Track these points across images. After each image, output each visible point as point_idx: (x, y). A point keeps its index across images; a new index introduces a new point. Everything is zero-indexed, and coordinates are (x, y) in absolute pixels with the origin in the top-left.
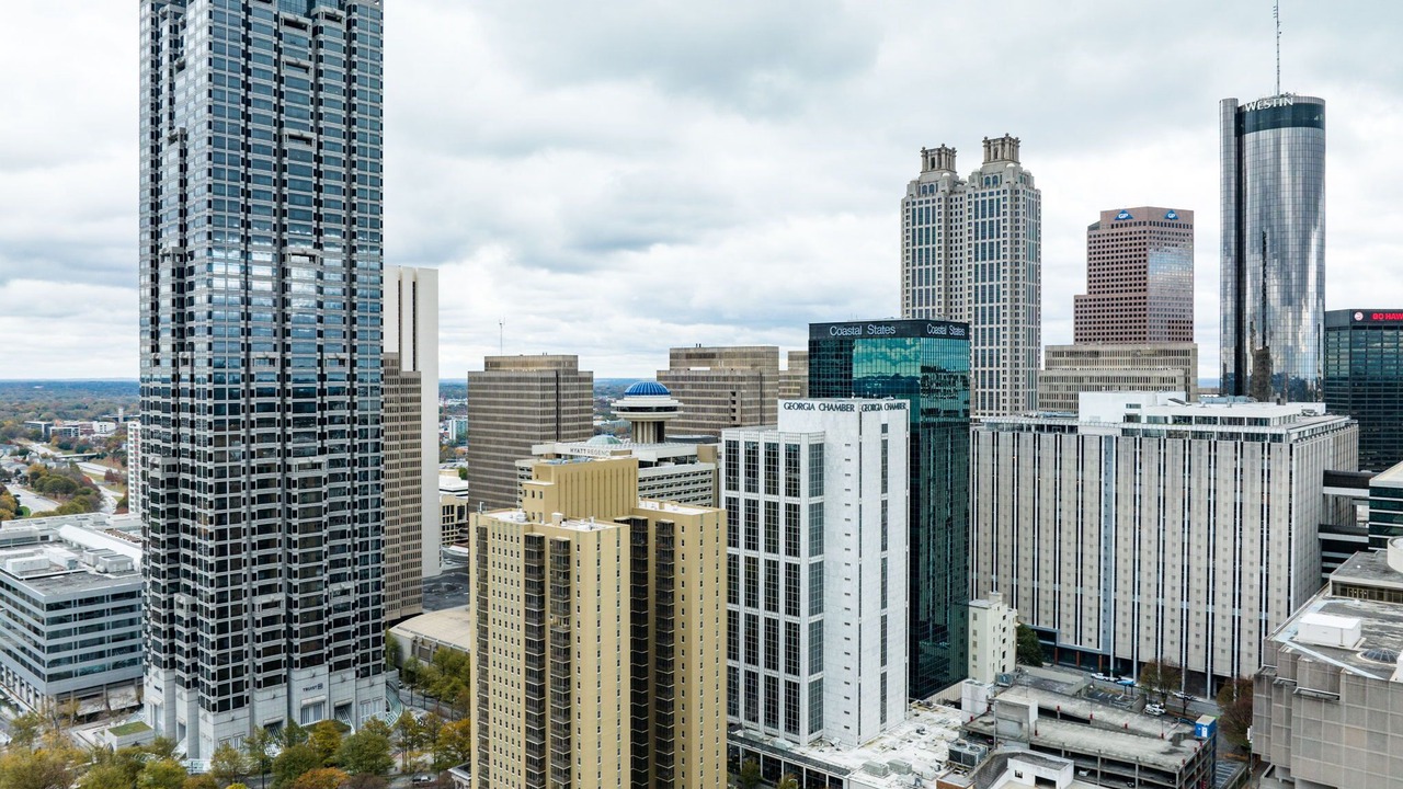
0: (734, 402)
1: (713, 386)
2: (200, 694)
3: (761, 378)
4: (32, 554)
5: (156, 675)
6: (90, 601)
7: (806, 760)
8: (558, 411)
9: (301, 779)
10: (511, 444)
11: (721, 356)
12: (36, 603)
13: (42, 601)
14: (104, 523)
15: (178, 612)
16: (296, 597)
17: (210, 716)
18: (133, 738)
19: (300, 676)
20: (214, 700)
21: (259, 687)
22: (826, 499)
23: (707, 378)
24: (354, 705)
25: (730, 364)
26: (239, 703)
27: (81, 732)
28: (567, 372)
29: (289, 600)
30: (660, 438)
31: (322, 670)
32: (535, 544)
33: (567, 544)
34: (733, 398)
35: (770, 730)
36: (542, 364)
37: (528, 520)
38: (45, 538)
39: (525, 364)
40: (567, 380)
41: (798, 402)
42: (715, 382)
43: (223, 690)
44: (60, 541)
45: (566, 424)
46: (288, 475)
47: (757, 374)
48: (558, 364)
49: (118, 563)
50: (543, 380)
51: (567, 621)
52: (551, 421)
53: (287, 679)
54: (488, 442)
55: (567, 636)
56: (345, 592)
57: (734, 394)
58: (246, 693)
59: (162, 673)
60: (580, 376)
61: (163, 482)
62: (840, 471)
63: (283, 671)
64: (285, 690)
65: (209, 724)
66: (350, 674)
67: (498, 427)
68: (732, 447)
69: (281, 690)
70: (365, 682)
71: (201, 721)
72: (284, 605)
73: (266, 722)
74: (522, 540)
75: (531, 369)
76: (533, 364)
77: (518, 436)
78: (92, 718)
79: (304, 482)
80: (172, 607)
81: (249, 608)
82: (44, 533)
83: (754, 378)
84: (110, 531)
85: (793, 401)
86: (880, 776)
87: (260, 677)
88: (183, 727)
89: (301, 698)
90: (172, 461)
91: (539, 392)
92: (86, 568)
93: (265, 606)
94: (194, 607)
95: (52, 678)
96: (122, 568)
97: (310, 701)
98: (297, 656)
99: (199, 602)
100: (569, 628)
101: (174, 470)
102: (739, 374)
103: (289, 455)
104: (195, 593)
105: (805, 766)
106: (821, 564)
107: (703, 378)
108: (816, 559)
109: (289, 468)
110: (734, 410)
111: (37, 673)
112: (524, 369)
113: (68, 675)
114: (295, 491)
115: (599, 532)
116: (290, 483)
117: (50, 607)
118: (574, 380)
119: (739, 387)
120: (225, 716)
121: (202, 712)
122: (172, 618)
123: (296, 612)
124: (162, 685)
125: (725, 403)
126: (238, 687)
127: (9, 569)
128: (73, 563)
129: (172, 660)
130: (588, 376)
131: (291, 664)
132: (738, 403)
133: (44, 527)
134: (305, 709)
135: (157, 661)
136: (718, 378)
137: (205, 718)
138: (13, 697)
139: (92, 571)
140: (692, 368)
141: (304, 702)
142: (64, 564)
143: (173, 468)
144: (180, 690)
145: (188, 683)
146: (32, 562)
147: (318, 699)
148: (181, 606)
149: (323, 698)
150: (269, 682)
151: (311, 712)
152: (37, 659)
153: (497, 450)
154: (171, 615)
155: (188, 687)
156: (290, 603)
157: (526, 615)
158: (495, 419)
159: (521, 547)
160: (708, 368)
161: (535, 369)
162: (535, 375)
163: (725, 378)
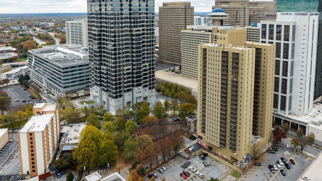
0: (237, 15)
1: (230, 11)
2: (109, 93)
3: (245, 8)
4: (54, 55)
5: (96, 88)
6: (73, 67)
7: (291, 119)
8: (185, 18)
9: (144, 119)
10: (172, 26)
11: (231, 2)
12: (59, 68)
13: (61, 67)
14: (67, 47)
15: (102, 71)
16: (135, 67)
17: (113, 100)
18: (92, 105)
19: (136, 89)
20: (114, 95)
21: (125, 92)
22: (296, 42)
23: (228, 8)
24: (148, 97)
25: (235, 4)
26: (120, 96)
27: (74, 102)
28: (188, 7)
29: (133, 68)
30: (222, 24)
31: (141, 87)
32: (225, 54)
33: (238, 54)
34: (237, 14)
35: (275, 109)
36: (181, 4)
37: (219, 46)
38: (54, 50)
39: (175, 4)
40: (188, 9)
41: (286, 13)
42: (230, 9)
43: (116, 93)
44: (58, 51)
45: (187, 21)
46: (132, 33)
47: (243, 7)
48: (185, 4)
49: (77, 57)
50: (182, 9)
51: (236, 77)
52: (183, 20)
53: (132, 90)
54: (165, 26)
55: (237, 82)
56: (146, 66)
57: (237, 13)
58: (122, 93)
59: (98, 88)
60: (191, 8)
61: (97, 35)
62: (301, 34)
63: (131, 88)
64: (132, 93)
65: (113, 102)
66: (147, 88)
67: (168, 22)
68: (264, 26)
69: (130, 93)
70: (150, 91)
71: (110, 101)
72: (131, 69)
73: (127, 101)
74: (221, 52)
75: (177, 6)
76: (178, 4)
77: (174, 24)
78: (76, 98)
79: (137, 35)
80: (100, 69)
81: (122, 70)
82: (54, 49)
83: (242, 8)
84: (69, 49)
85: (284, 12)
86: (318, 125)
87: (126, 89)
88: (104, 102)
89: (136, 95)
90: (100, 29)
91: (181, 12)
92: (69, 59)
93: (127, 70)
94: (107, 70)
95: (65, 87)
96: (78, 58)
97: (138, 96)
98: (135, 84)
99: (109, 68)
100: (238, 79)
101: (100, 32)
102: (238, 7)
103: (132, 27)
104: (107, 66)
105: (291, 121)
106: (293, 61)
107: (227, 8)
108: (292, 60)
109: (132, 31)
110: (237, 17)
111: (60, 86)
112: (175, 6)
113: (68, 87)
114: (134, 38)
115: (249, 50)
116: (132, 35)
117: (63, 69)
118: (190, 9)
119: (238, 11)
120: (117, 100)
121: (110, 98)
122: (100, 73)
123: (135, 71)
124: (98, 91)
125: (234, 15)
126: (120, 92)
127: (49, 58)
128: (65, 57)
129: (101, 84)
130: (193, 8)
131: (133, 86)
132: (238, 15)
133: (53, 47)
134: (137, 98)
135: (96, 84)
136: (232, 8)
137: (111, 100)
138: (52, 92)
139: (70, 59)
140: (222, 6)
141: (137, 96)
142: (63, 57)
143: (100, 31)
144: (103, 92)
145: (106, 90)
146: (55, 57)
147: (140, 95)
148: (103, 69)
149: (141, 95)
150: (128, 91)
151: (138, 99)
152: (60, 82)
153: (168, 28)
154: (100, 72)
155: (106, 92)
156: (133, 69)
157: (222, 75)
158: (167, 19)
159: (220, 54)
160: (227, 6)
161: (178, 6)
162: (180, 7)
163: (234, 8)
